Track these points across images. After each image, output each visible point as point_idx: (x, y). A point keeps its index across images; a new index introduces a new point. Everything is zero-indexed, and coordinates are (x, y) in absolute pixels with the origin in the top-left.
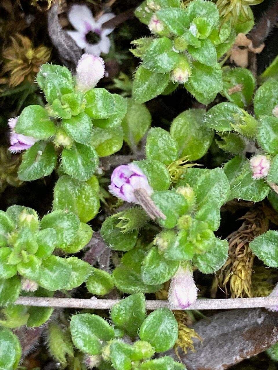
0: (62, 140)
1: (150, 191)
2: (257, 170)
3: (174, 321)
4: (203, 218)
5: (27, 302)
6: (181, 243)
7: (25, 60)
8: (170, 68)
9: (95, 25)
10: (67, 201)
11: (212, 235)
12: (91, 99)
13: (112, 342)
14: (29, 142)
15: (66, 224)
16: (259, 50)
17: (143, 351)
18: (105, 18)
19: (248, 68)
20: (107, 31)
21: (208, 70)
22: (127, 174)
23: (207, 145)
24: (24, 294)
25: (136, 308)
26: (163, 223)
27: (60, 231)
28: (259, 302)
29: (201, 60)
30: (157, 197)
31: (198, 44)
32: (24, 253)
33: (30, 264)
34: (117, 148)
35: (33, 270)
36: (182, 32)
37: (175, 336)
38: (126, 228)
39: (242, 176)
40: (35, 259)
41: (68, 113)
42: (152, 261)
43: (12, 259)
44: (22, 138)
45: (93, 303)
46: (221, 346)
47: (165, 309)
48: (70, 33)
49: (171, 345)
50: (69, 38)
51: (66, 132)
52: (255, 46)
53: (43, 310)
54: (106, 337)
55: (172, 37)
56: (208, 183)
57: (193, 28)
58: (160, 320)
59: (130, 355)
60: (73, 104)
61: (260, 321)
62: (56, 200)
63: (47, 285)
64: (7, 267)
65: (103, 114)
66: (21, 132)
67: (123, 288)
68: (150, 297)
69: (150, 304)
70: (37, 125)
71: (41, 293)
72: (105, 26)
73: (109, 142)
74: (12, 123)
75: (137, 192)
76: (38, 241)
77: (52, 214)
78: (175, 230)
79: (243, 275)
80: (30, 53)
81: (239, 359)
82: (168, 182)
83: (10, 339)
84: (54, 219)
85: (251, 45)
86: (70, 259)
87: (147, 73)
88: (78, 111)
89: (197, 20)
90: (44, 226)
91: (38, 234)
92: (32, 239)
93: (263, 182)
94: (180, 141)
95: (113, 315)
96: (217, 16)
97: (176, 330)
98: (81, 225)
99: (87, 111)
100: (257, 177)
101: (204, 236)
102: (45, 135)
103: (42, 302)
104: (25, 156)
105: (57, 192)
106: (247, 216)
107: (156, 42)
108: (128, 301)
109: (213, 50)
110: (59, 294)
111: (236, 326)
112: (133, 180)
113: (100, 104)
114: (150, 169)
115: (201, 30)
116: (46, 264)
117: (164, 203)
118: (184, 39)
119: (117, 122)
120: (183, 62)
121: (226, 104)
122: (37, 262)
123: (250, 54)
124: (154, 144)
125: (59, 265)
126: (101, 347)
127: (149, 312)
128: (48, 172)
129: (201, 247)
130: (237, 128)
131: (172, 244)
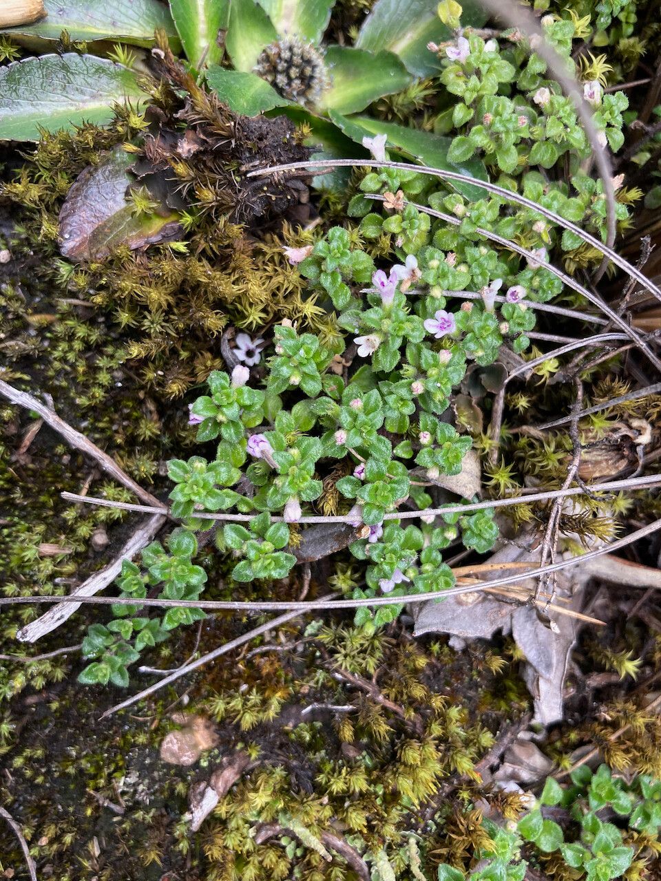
0: (221, 418)
1: (272, 451)
2: (338, 440)
3: (287, 530)
4: (303, 469)
5: (198, 516)
6: (290, 484)
7: (206, 367)
8: (288, 375)
9: (252, 346)
10: (225, 455)
11: (309, 478)
12: (240, 393)
13: (248, 542)
14: (201, 419)
15: (223, 469)
16: (348, 364)
17: (267, 548)
18: (258, 342)
19: (342, 376)
20: (259, 350)
21: (313, 378)
22: (258, 440)
23: (314, 422)
24: (196, 511)
25: (264, 521)
26: (279, 471)
27: (218, 474)
28: (340, 519)
29: (307, 371)
30: (275, 455)
31: (305, 362)
32: (195, 487)
33: (198, 494)
34: (258, 422)
35: (200, 498)
36: (295, 354)
37: (288, 540)
38: (259, 472)
39: (330, 443)
40: (201, 490)
41: (225, 401)
42: (273, 493)
43: (187, 491)
44: (196, 416)
45: (239, 517)
46: (321, 544)
47: (282, 522)
48: (236, 351)
49: (285, 544)
50: (233, 354)
51: (223, 413)
52: (347, 362)
53: (209, 521)
54: (246, 538)
55: (290, 357)
56: (309, 446)
57: (302, 352)
58: (278, 529)
59: (259, 550)
60: (228, 396)
61: (343, 529)
62: (219, 454)
63: (209, 506)
64: (185, 495)
65: (248, 403)
66: (195, 412)
67: (259, 508)
68: (273, 514)
69: (274, 519)
70: (206, 408)
71: (207, 511)
72: (258, 346)
73: (254, 419)
74: (191, 406)
75: (262, 452)
76: (204, 480)
77: (214, 463)
78: (287, 475)
79: (331, 502)
80: (209, 363)
81: (330, 552)
82: (285, 444)
83: (191, 537)
84: (215, 466)
85: (344, 361)
86: (225, 490)
87: (276, 379)
88: (231, 400)
89: (305, 346)
90: (209, 470)
91: (205, 475)
92: (199, 478)
93: (343, 447)
94: (297, 419)
95: (251, 526)
96: (317, 345)
97: (288, 535)
98: (233, 469)
99: (237, 401)
100: (338, 443)
101: (304, 479)
102: (210, 414)
103: (208, 516)
104: (200, 426)
105: (219, 449)
106: (337, 466)
107: (279, 360)
108: (260, 517)
109: (314, 365)
110: (220, 511)
111: (330, 532)
112: (261, 444)
113: (246, 396)
114: (275, 437)
115: (307, 352)
116: (209, 493)
117: (280, 459)
118: (296, 358)
119: (258, 407)
120: (296, 372)
121: (324, 398)
122: (203, 492)
123: (344, 367)
124: (281, 421)
125: (217, 495)
126: (242, 544)
127: (273, 523)
128: (214, 436)
129: (302, 486)
130: (329, 413)
131: (284, 484)
